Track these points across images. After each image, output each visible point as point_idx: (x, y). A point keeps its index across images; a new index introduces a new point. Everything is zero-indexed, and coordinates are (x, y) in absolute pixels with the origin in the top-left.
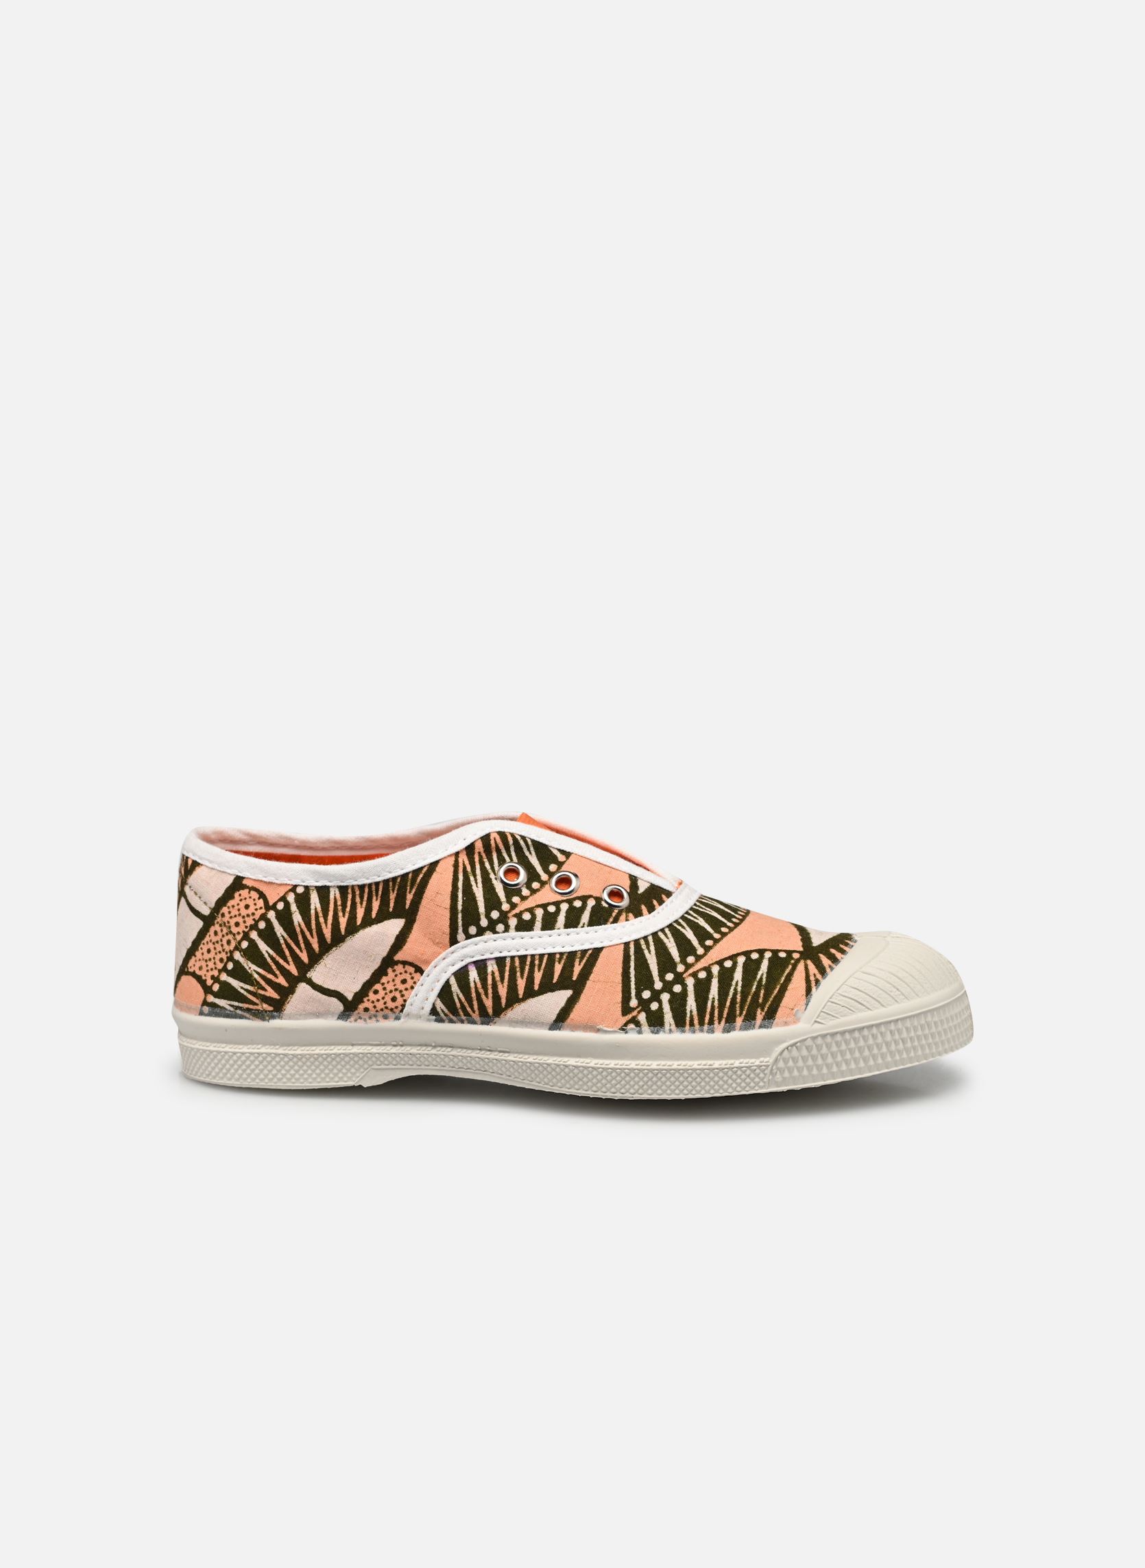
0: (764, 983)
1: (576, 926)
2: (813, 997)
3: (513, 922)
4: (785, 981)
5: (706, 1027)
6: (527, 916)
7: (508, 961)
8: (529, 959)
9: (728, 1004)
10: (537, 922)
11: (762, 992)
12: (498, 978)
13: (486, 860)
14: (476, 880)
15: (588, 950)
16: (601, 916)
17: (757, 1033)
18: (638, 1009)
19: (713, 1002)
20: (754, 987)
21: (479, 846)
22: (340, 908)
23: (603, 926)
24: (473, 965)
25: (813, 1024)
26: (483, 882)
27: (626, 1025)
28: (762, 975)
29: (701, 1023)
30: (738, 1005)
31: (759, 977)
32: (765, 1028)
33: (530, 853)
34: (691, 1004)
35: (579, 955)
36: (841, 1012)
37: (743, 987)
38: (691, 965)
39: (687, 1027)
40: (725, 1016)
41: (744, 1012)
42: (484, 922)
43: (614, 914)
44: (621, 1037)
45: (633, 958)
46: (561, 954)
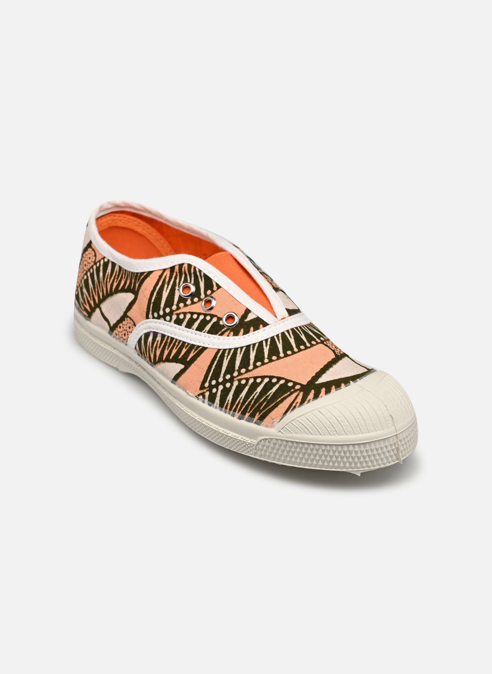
0: (269, 398)
1: (201, 331)
2: (286, 416)
3: (174, 317)
4: (279, 401)
5: (232, 412)
6: (181, 317)
7: (166, 338)
8: (174, 341)
9: (246, 403)
10: (185, 322)
11: (265, 403)
12: (158, 345)
13: (178, 277)
14: (167, 287)
15: (201, 346)
16: (216, 329)
17: (252, 426)
18: (207, 389)
19: (240, 399)
20: (263, 399)
21: (177, 268)
22: (117, 277)
23: (214, 335)
24: (153, 333)
25: (278, 432)
26: (171, 290)
27: (199, 395)
28: (271, 393)
29: (230, 409)
30: (250, 406)
31: (268, 394)
32: (257, 424)
33: (202, 280)
34: (230, 397)
35: (195, 348)
36: (295, 431)
37: (257, 397)
38: (242, 374)
39: (224, 409)
40: (242, 410)
41: (251, 411)
42: (161, 313)
43: (223, 330)
44: (195, 400)
45: (218, 359)
46: (188, 344)
